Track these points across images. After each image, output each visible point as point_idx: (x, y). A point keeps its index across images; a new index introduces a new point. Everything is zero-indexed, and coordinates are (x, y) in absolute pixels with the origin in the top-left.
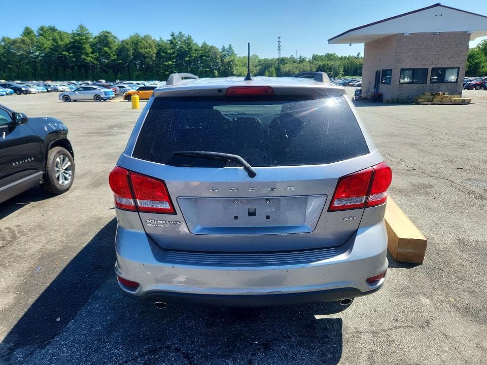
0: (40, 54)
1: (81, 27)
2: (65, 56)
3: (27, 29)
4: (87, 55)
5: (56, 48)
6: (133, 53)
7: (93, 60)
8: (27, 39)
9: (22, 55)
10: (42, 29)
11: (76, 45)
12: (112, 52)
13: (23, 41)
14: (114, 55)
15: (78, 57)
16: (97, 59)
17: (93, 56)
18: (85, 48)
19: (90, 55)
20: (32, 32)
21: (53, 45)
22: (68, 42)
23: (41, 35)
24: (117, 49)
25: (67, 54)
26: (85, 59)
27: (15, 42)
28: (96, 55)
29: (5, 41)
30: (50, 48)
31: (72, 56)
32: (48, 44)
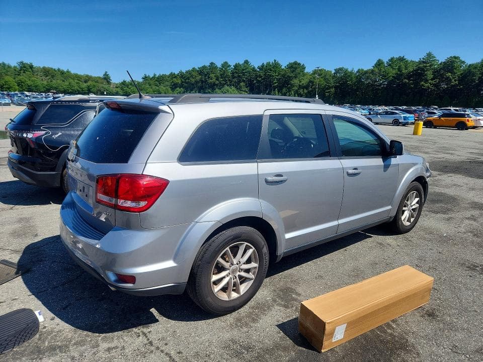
0: (383, 82)
1: (429, 55)
2: (405, 83)
3: (379, 61)
4: (426, 81)
5: (399, 76)
6: (479, 78)
7: (431, 86)
8: (376, 70)
9: (369, 83)
10: (392, 60)
11: (419, 72)
12: (454, 78)
13: (372, 71)
14: (455, 80)
15: (416, 83)
16: (435, 85)
17: (433, 82)
18: (426, 75)
19: (430, 81)
20: (383, 63)
21: (397, 74)
22: (412, 70)
23: (390, 65)
24: (461, 74)
25: (407, 81)
26: (423, 85)
27: (366, 72)
28: (435, 82)
29: (359, 72)
30: (393, 77)
31: (411, 83)
32: (392, 72)
